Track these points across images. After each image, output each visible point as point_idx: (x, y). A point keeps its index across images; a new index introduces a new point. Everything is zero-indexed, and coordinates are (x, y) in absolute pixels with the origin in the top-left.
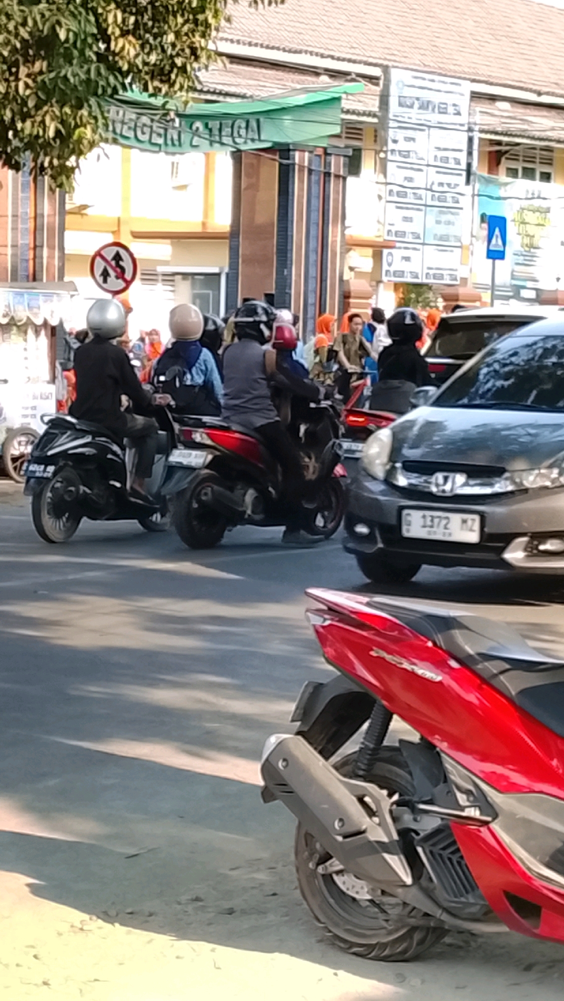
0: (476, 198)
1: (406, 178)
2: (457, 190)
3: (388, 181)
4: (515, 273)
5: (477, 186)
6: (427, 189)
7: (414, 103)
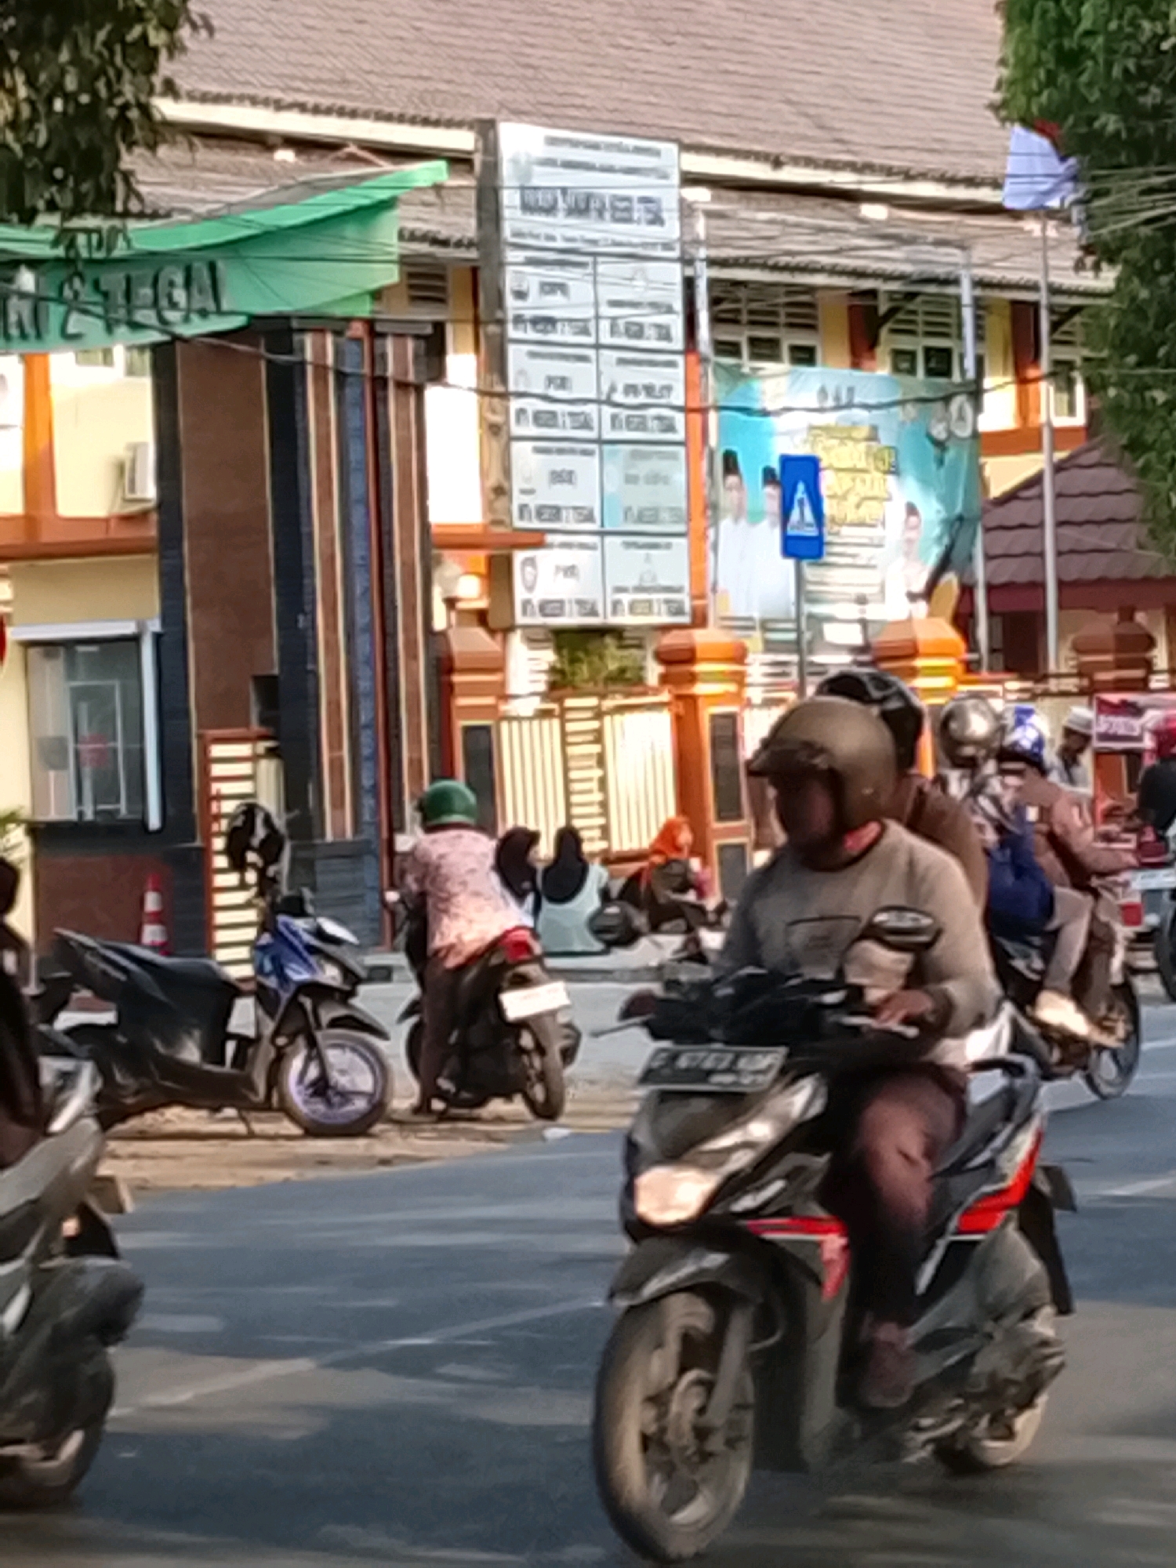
1: (550, 380)
2: (670, 400)
6: (597, 401)
7: (555, 202)
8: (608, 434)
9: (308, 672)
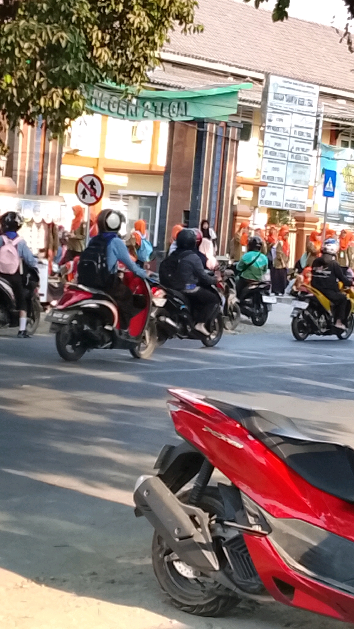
0: (319, 158)
1: (276, 144)
2: (308, 153)
3: (265, 145)
4: (342, 207)
5: (320, 151)
6: (288, 151)
7: (283, 98)
8: (290, 159)
9: (197, 211)
